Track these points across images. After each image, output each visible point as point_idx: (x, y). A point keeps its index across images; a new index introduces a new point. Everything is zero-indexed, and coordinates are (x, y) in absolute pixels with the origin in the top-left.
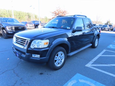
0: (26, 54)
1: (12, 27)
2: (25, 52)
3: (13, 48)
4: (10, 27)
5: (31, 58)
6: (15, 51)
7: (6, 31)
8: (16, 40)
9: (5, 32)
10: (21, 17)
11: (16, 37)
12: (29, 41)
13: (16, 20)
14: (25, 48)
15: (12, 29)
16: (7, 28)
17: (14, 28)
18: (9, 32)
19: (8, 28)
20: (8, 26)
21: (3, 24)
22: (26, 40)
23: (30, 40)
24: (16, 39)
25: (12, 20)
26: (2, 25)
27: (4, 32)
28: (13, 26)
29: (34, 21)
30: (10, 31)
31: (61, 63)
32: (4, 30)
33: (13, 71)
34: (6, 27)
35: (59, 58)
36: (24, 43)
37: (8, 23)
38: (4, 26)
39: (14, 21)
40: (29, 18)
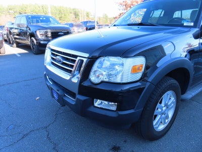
0: (78, 96)
1: (46, 32)
2: (76, 90)
3: (45, 75)
4: (42, 32)
5: (91, 109)
6: (49, 85)
7: (36, 39)
8: (52, 58)
9: (35, 41)
10: (63, 16)
11: (52, 50)
12: (85, 60)
13: (54, 20)
14: (75, 80)
15: (47, 36)
16: (38, 33)
17: (49, 34)
18: (42, 42)
19: (40, 34)
20: (39, 29)
21: (31, 26)
22: (76, 56)
23: (88, 58)
24: (52, 54)
25: (47, 20)
26: (30, 29)
27: (33, 41)
28: (49, 30)
29: (84, 22)
30: (44, 40)
31: (167, 121)
32: (33, 38)
33: (46, 134)
34: (36, 32)
35: (164, 108)
36: (72, 66)
37: (40, 24)
38: (32, 29)
39: (50, 22)
40: (76, 17)
